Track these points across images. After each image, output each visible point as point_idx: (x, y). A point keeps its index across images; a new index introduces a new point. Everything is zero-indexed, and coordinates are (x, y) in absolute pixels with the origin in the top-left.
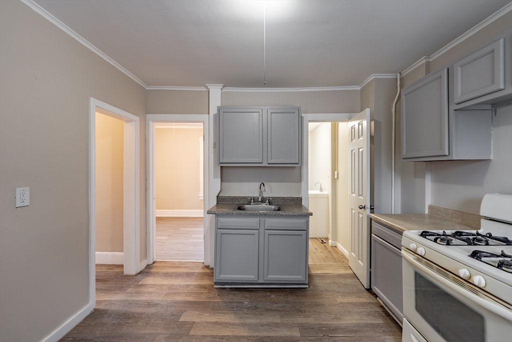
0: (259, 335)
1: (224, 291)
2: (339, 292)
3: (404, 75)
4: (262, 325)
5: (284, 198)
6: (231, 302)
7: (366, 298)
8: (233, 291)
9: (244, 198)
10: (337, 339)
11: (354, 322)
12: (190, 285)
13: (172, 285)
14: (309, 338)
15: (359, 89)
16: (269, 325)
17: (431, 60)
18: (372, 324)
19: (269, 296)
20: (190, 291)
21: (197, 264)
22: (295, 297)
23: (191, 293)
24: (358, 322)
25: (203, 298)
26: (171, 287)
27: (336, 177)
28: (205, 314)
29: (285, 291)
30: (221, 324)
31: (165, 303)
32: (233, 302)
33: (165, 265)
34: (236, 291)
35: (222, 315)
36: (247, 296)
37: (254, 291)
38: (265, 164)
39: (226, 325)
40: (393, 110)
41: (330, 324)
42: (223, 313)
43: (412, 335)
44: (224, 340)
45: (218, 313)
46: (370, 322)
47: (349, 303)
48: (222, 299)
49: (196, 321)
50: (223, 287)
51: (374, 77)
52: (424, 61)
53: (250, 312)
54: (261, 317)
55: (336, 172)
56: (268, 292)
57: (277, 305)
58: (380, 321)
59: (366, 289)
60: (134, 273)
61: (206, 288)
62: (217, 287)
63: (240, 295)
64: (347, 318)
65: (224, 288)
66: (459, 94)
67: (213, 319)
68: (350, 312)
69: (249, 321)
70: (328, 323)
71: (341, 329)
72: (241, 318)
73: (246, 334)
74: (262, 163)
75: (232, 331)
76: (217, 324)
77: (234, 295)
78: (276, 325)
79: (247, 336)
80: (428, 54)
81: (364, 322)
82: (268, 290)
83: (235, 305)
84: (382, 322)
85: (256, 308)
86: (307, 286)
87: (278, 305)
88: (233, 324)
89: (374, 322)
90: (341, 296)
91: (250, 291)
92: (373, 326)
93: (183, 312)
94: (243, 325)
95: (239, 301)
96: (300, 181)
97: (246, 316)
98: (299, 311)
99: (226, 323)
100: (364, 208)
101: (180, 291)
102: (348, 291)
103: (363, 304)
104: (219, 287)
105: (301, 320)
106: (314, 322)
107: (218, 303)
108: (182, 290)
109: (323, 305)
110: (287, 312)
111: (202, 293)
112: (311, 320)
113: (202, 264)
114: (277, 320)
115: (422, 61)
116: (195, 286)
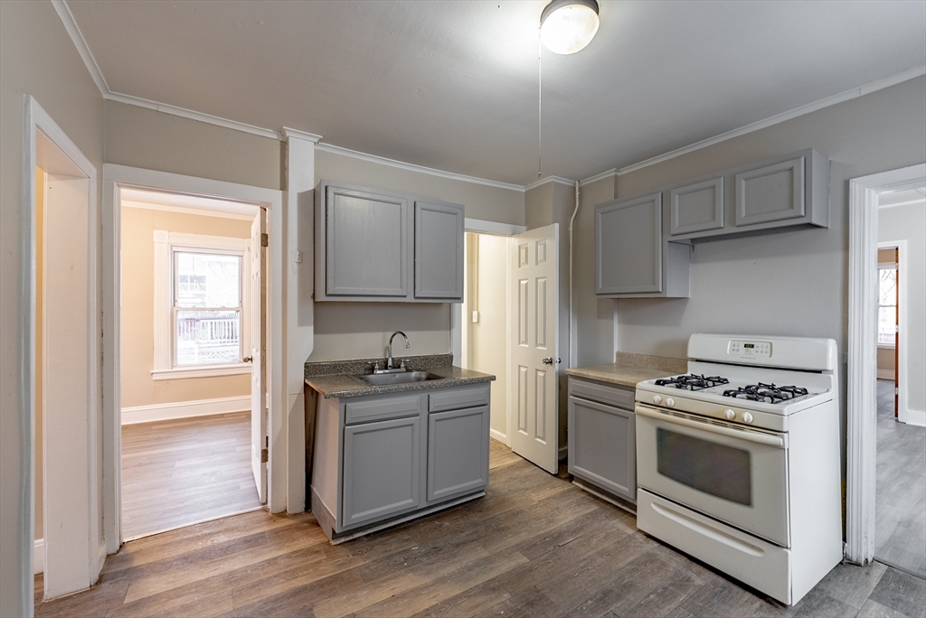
0: (478, 583)
1: (358, 545)
2: (527, 489)
3: (583, 184)
4: (470, 569)
5: (426, 358)
6: (388, 558)
7: (561, 486)
8: (376, 538)
9: (357, 363)
10: (571, 545)
11: (571, 518)
12: (275, 559)
13: (230, 573)
14: (541, 558)
15: (524, 191)
16: (478, 564)
17: (619, 174)
18: (590, 513)
19: (441, 526)
20: (288, 569)
21: (251, 515)
22: (479, 514)
23: (293, 571)
24: (575, 516)
25: (328, 570)
26: (230, 578)
27: (475, 320)
28: (359, 593)
29: (458, 510)
30: (404, 595)
31: (250, 611)
32: (392, 555)
33: (161, 541)
34: (381, 536)
35: (393, 581)
36: (406, 537)
37: (411, 526)
38: (410, 299)
39: (415, 593)
40: (571, 229)
41: (550, 532)
42: (392, 579)
43: (652, 505)
44: (433, 614)
45: (383, 582)
46: (586, 512)
47: (549, 499)
48: (367, 558)
49: (355, 611)
50: (351, 538)
51: (552, 180)
52: (613, 174)
53: (434, 559)
54: (456, 559)
55: (475, 313)
56: (433, 520)
57: (464, 535)
58: (594, 507)
59: (554, 475)
60: (85, 585)
61: (317, 552)
62: (338, 542)
63: (393, 540)
64: (561, 517)
65: (355, 540)
66: (676, 225)
67: (383, 593)
68: (558, 508)
69: (446, 571)
70: (546, 530)
71: (565, 532)
72: (429, 573)
73: (458, 592)
74: (405, 296)
75: (434, 597)
76: (398, 598)
77: (382, 543)
78: (488, 560)
79: (463, 593)
80: (619, 166)
81: (581, 514)
82: (431, 517)
83: (399, 558)
84: (596, 508)
85: (437, 550)
86: (483, 494)
87: (466, 533)
88: (426, 587)
89: (590, 511)
90: (533, 492)
91: (405, 528)
92: (593, 515)
93: (311, 609)
94: (443, 580)
95: (401, 550)
96: (450, 327)
97: (434, 566)
98: (501, 530)
99: (413, 591)
100: (551, 362)
101: (263, 577)
102: (536, 484)
103: (563, 495)
104: (343, 540)
105: (512, 541)
106: (531, 537)
107: (367, 567)
108: (266, 573)
109: (522, 511)
110: (487, 538)
111: (316, 563)
112: (524, 536)
113: (263, 514)
114: (483, 553)
115: (611, 173)
116: (288, 556)
